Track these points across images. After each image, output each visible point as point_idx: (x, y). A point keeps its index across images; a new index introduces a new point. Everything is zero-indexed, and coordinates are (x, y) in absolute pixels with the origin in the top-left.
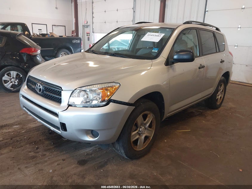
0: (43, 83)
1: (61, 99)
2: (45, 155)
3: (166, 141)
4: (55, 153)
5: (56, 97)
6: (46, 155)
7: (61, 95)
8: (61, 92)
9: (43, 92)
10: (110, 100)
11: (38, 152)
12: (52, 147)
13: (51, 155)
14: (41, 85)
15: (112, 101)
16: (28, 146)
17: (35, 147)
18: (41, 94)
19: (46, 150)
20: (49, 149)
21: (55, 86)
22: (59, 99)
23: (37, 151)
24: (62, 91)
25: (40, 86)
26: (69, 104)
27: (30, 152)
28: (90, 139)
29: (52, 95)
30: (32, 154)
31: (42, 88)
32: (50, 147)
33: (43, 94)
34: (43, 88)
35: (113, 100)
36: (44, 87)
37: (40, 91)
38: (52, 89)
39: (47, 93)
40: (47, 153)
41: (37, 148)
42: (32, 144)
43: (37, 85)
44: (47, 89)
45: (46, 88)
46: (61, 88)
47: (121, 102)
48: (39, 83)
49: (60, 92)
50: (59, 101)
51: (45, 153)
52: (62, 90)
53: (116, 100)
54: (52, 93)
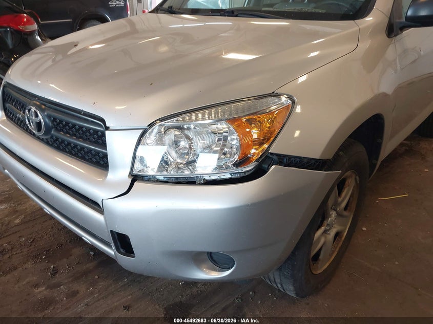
0: (44, 105)
1: (106, 156)
2: (75, 293)
3: (364, 229)
4: (102, 284)
5: (91, 150)
6: (78, 292)
7: (104, 145)
8: (103, 135)
9: (48, 131)
10: (267, 156)
11: (58, 285)
12: (91, 265)
13: (92, 293)
14: (38, 112)
15: (275, 157)
16: (29, 265)
17: (49, 268)
18: (44, 137)
19: (77, 278)
20: (85, 274)
21: (83, 115)
22: (101, 155)
23: (54, 281)
24: (107, 132)
25: (37, 116)
26: (135, 173)
27: (36, 286)
28: (207, 274)
29: (75, 141)
30: (41, 292)
31: (42, 120)
32: (88, 265)
33: (50, 136)
34: (47, 120)
35: (277, 155)
36: (49, 116)
37: (39, 129)
38: (74, 125)
39: (61, 135)
40: (81, 287)
41: (55, 272)
42: (41, 258)
43: (29, 110)
44: (58, 124)
45: (55, 119)
46: (103, 121)
47: (300, 158)
48: (35, 105)
49: (100, 134)
50: (100, 162)
51: (76, 287)
52: (107, 128)
53: (285, 156)
54: (75, 135)
